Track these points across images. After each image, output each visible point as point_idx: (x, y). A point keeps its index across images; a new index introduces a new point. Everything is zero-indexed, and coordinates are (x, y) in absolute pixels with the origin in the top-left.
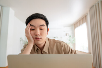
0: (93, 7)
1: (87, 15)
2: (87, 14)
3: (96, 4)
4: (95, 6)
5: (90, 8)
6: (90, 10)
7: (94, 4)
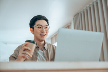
0: (78, 15)
1: (70, 25)
2: (71, 23)
3: (81, 12)
4: (80, 14)
5: (75, 16)
6: (74, 18)
7: (79, 12)
